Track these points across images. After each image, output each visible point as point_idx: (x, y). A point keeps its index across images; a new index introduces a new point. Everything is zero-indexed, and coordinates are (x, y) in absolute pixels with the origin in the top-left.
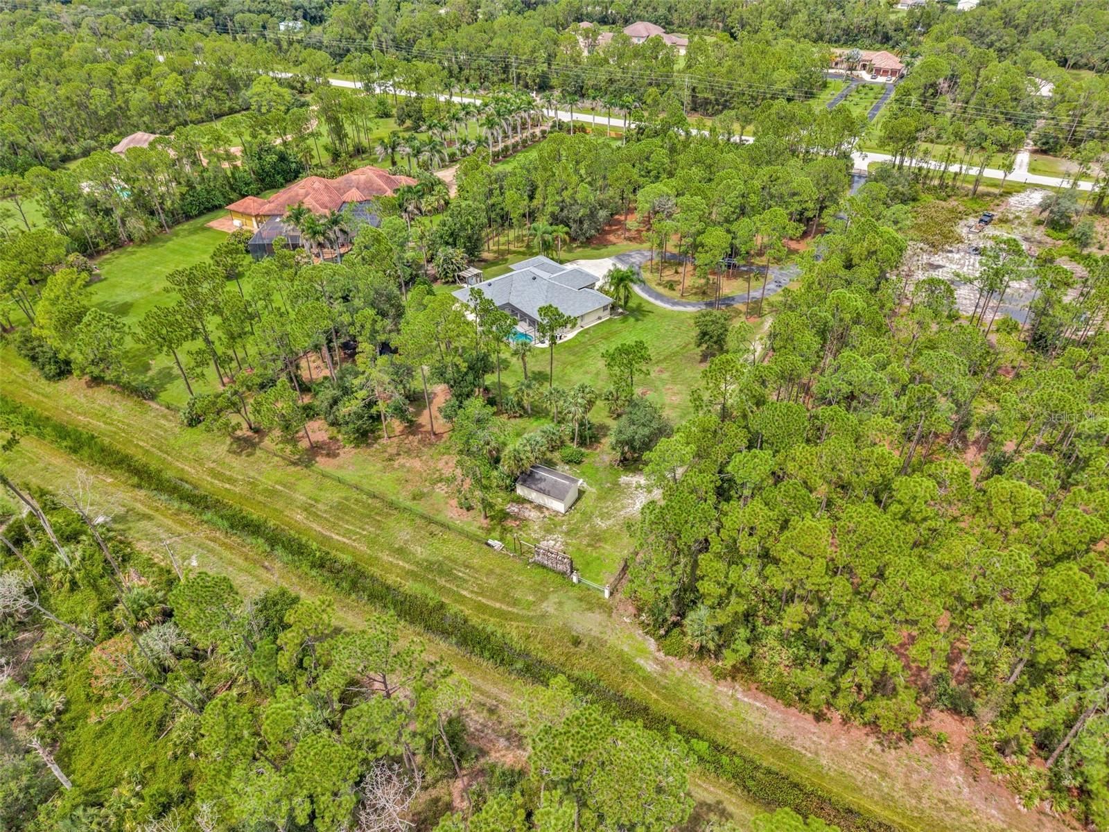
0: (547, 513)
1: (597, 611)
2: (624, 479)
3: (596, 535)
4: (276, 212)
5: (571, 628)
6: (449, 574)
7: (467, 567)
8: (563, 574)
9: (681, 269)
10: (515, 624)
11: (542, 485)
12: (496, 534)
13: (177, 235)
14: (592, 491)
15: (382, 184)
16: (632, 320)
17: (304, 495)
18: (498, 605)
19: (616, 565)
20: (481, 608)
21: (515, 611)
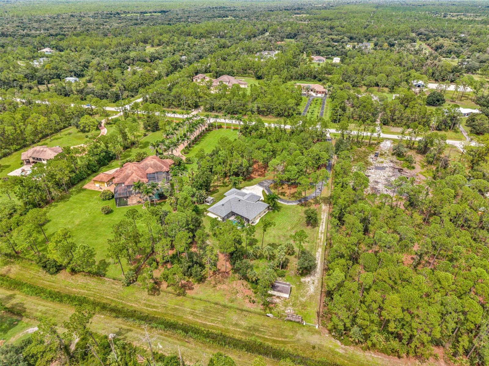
0: (282, 299)
1: (316, 334)
2: (303, 279)
3: (303, 304)
4: (121, 182)
5: (310, 342)
6: (258, 330)
7: (263, 326)
8: (298, 322)
9: (284, 187)
10: (289, 345)
12: (268, 311)
14: (293, 286)
15: (160, 164)
16: (276, 211)
17: (189, 308)
18: (280, 339)
19: (314, 315)
20: (274, 341)
21: (287, 340)
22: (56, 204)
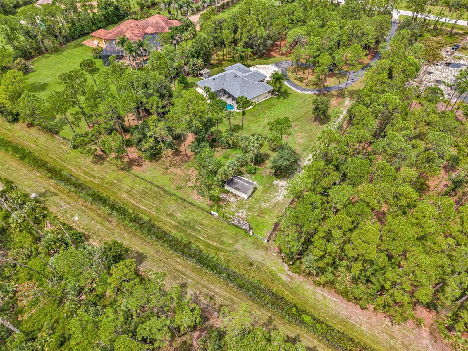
0: (239, 199)
1: (261, 249)
2: (276, 182)
3: (261, 211)
4: (113, 38)
5: (249, 257)
6: (192, 227)
7: (201, 224)
8: (245, 230)
9: (306, 71)
10: (223, 254)
11: (237, 186)
12: (215, 208)
13: (68, 48)
14: (260, 188)
15: (163, 24)
16: (282, 98)
17: (127, 185)
18: (215, 244)
19: (270, 226)
20: (207, 245)
21: (223, 247)
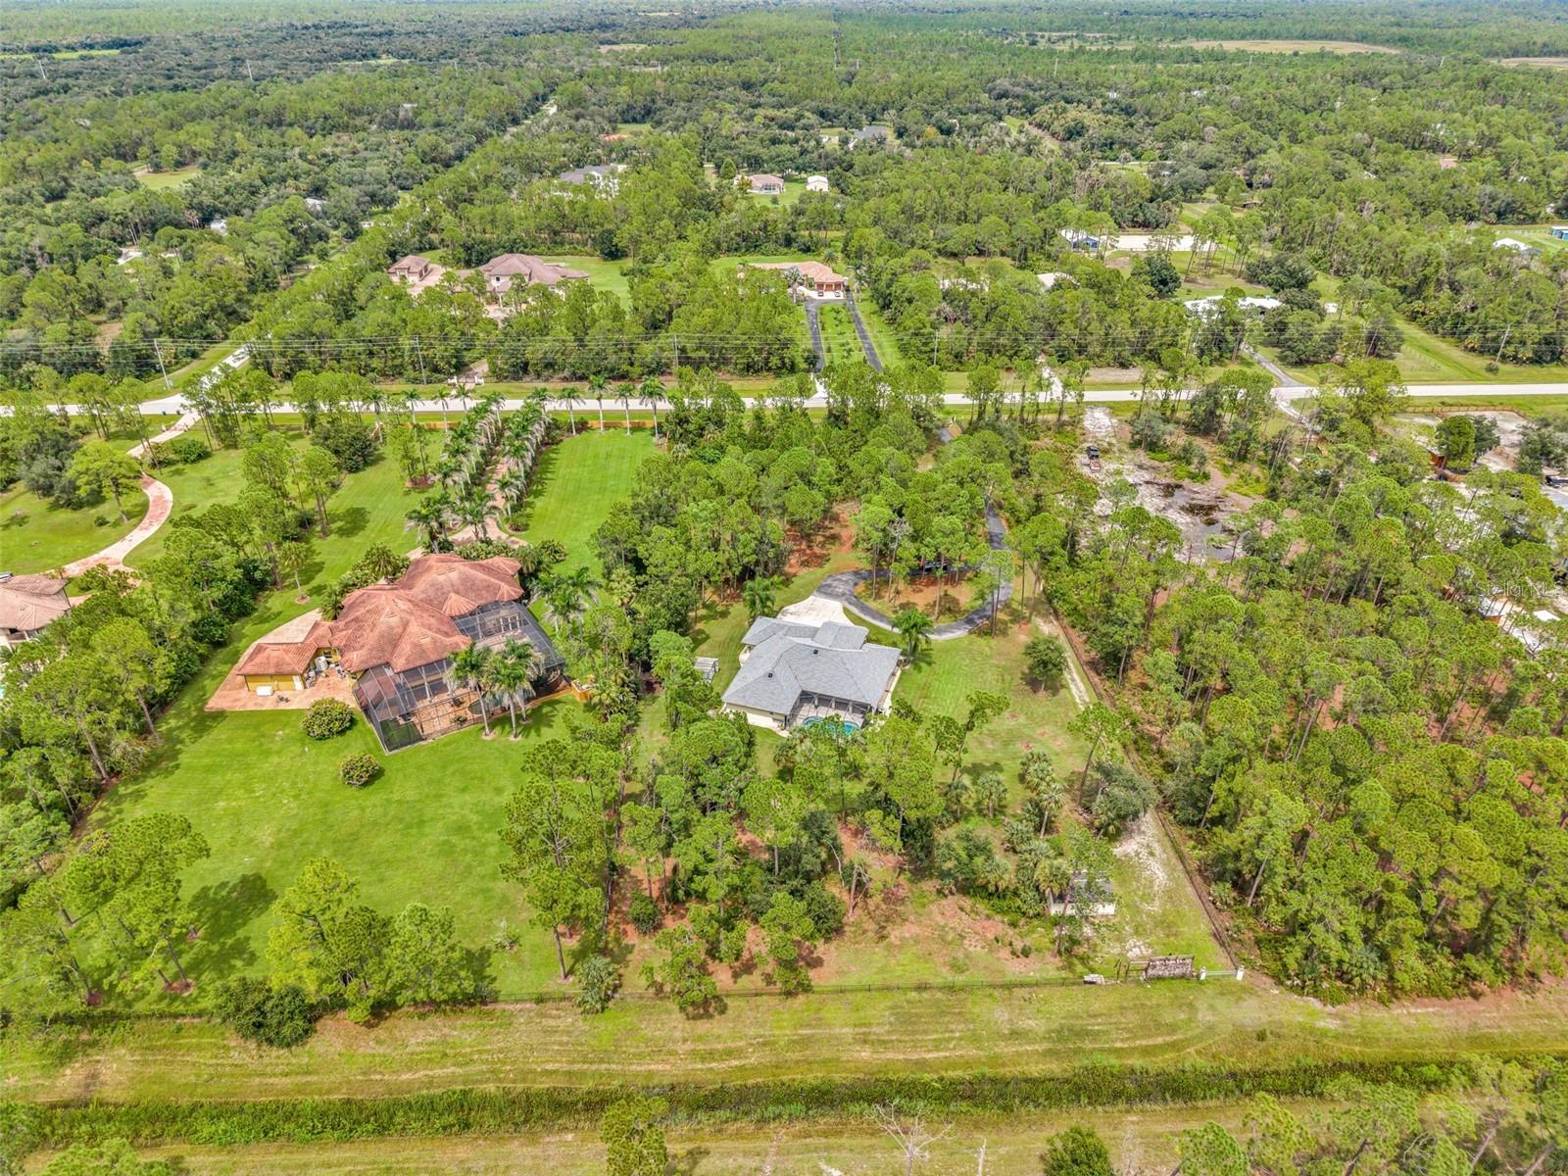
0: (1097, 922)
1: (1246, 996)
2: (1118, 850)
3: (1162, 922)
8: (1183, 976)
9: (896, 587)
10: (1191, 1050)
12: (1080, 968)
13: (178, 742)
16: (923, 665)
17: (846, 1025)
18: (1160, 1040)
19: (1210, 944)
21: (1180, 1036)
22: (131, 788)
